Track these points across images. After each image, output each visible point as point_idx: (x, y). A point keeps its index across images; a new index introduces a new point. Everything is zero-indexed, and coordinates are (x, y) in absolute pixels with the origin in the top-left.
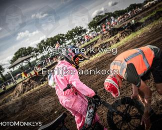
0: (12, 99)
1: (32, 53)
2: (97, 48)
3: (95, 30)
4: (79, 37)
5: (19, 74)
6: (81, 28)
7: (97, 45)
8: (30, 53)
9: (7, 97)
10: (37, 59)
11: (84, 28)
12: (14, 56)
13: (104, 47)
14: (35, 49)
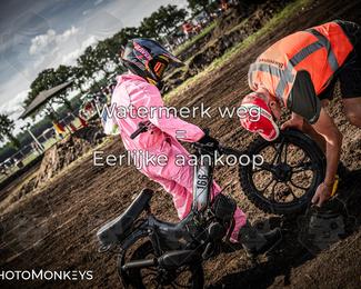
0: (40, 184)
1: (70, 79)
2: (213, 48)
3: (205, 9)
4: (171, 30)
5: (48, 130)
6: (171, 8)
7: (211, 43)
8: (64, 80)
9: (27, 182)
10: (83, 93)
11: (178, 9)
12: (30, 90)
13: (226, 44)
14: (75, 69)
